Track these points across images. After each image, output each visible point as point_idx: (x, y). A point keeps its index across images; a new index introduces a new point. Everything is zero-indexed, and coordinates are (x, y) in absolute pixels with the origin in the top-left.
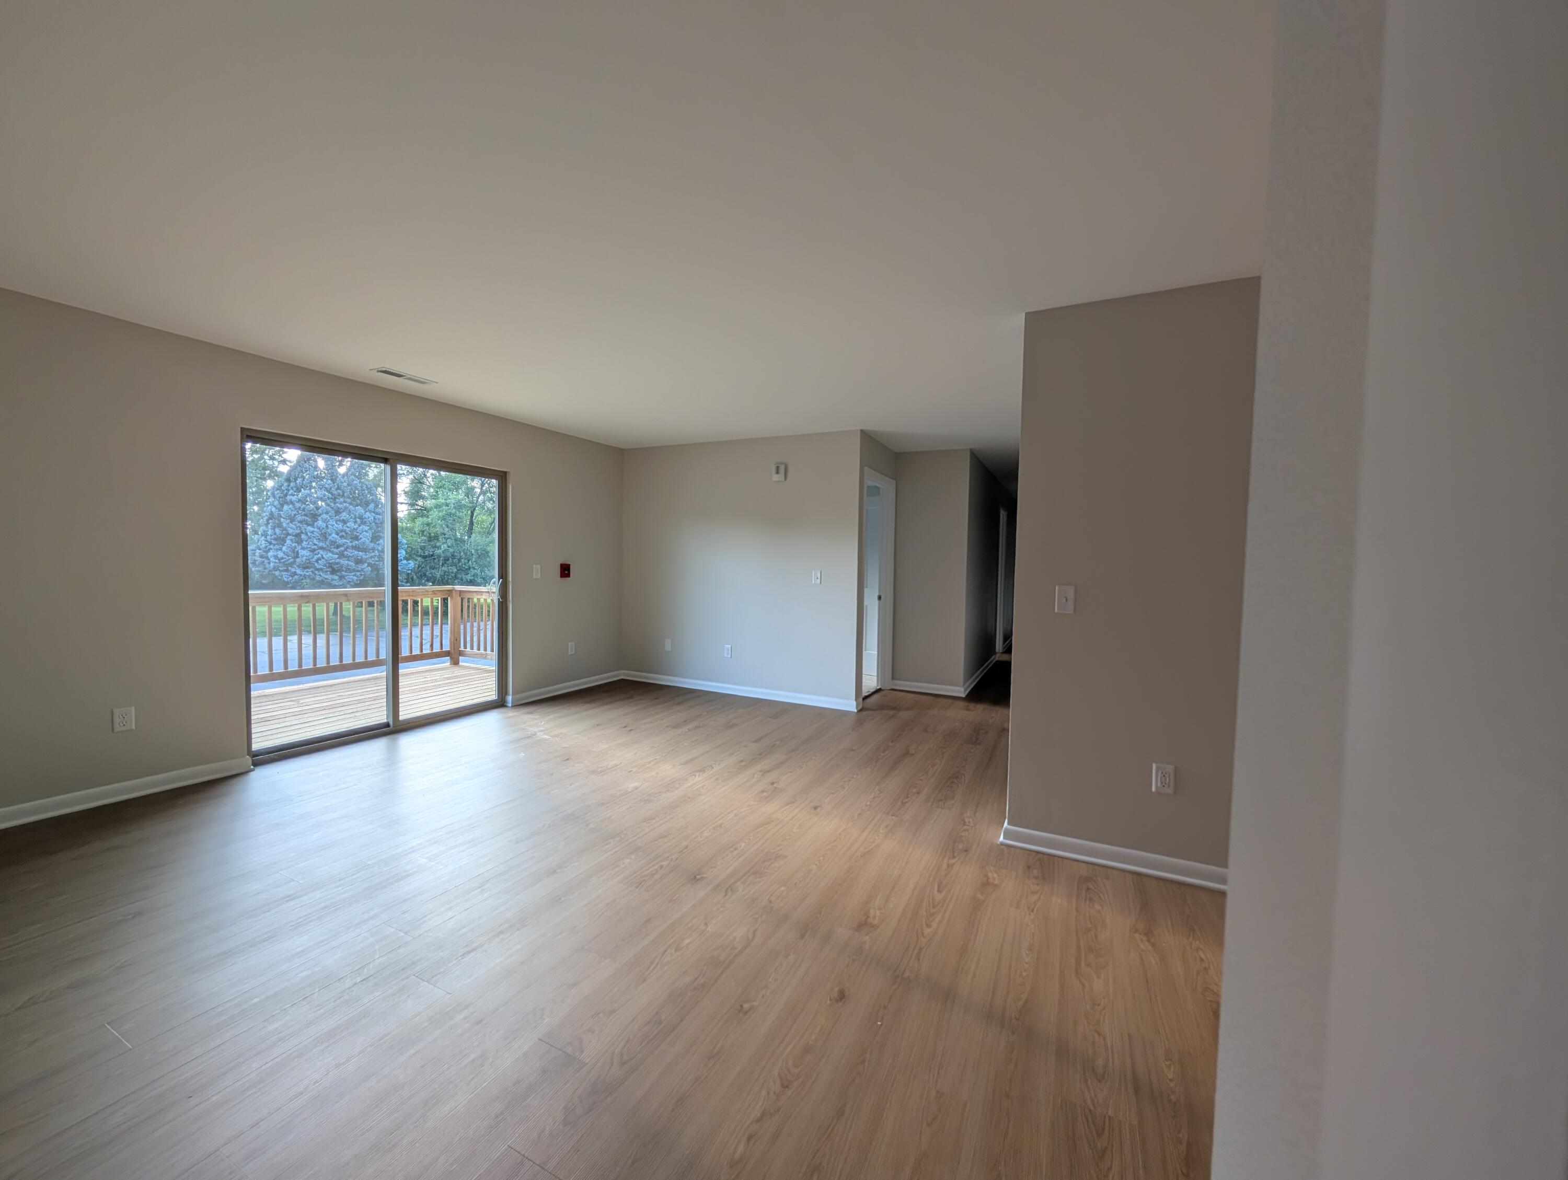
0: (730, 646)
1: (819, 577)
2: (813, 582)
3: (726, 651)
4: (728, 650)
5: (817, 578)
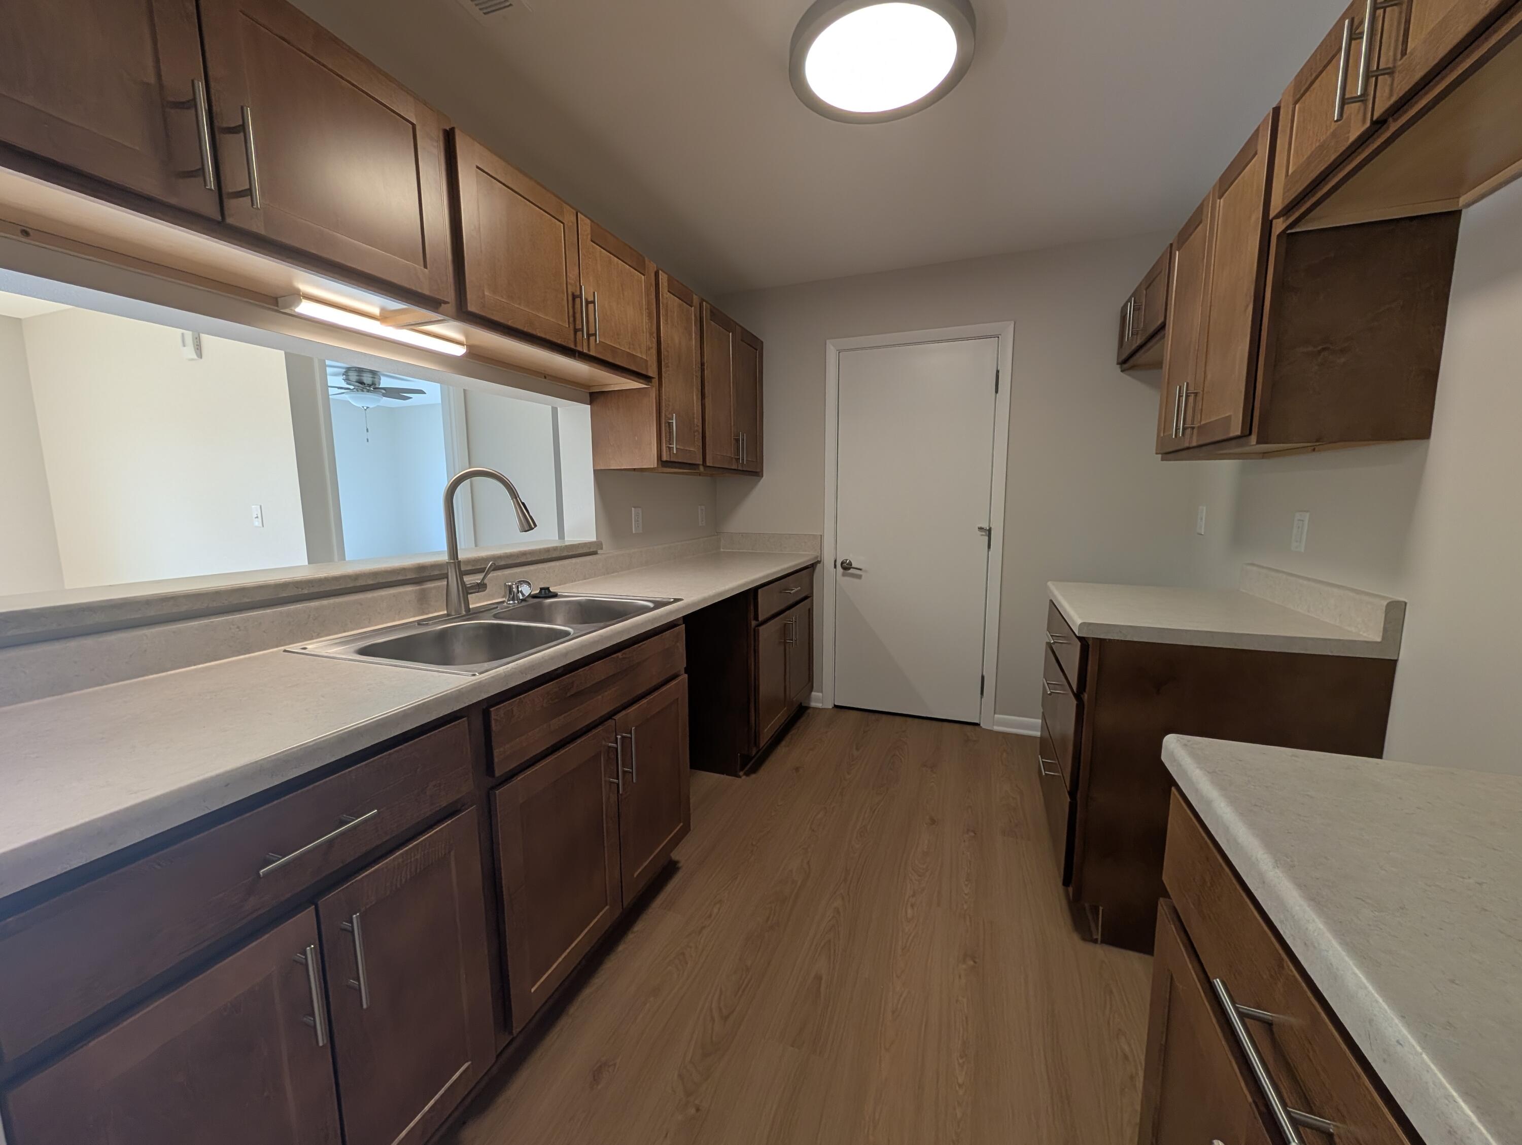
1: (259, 515)
2: (254, 524)
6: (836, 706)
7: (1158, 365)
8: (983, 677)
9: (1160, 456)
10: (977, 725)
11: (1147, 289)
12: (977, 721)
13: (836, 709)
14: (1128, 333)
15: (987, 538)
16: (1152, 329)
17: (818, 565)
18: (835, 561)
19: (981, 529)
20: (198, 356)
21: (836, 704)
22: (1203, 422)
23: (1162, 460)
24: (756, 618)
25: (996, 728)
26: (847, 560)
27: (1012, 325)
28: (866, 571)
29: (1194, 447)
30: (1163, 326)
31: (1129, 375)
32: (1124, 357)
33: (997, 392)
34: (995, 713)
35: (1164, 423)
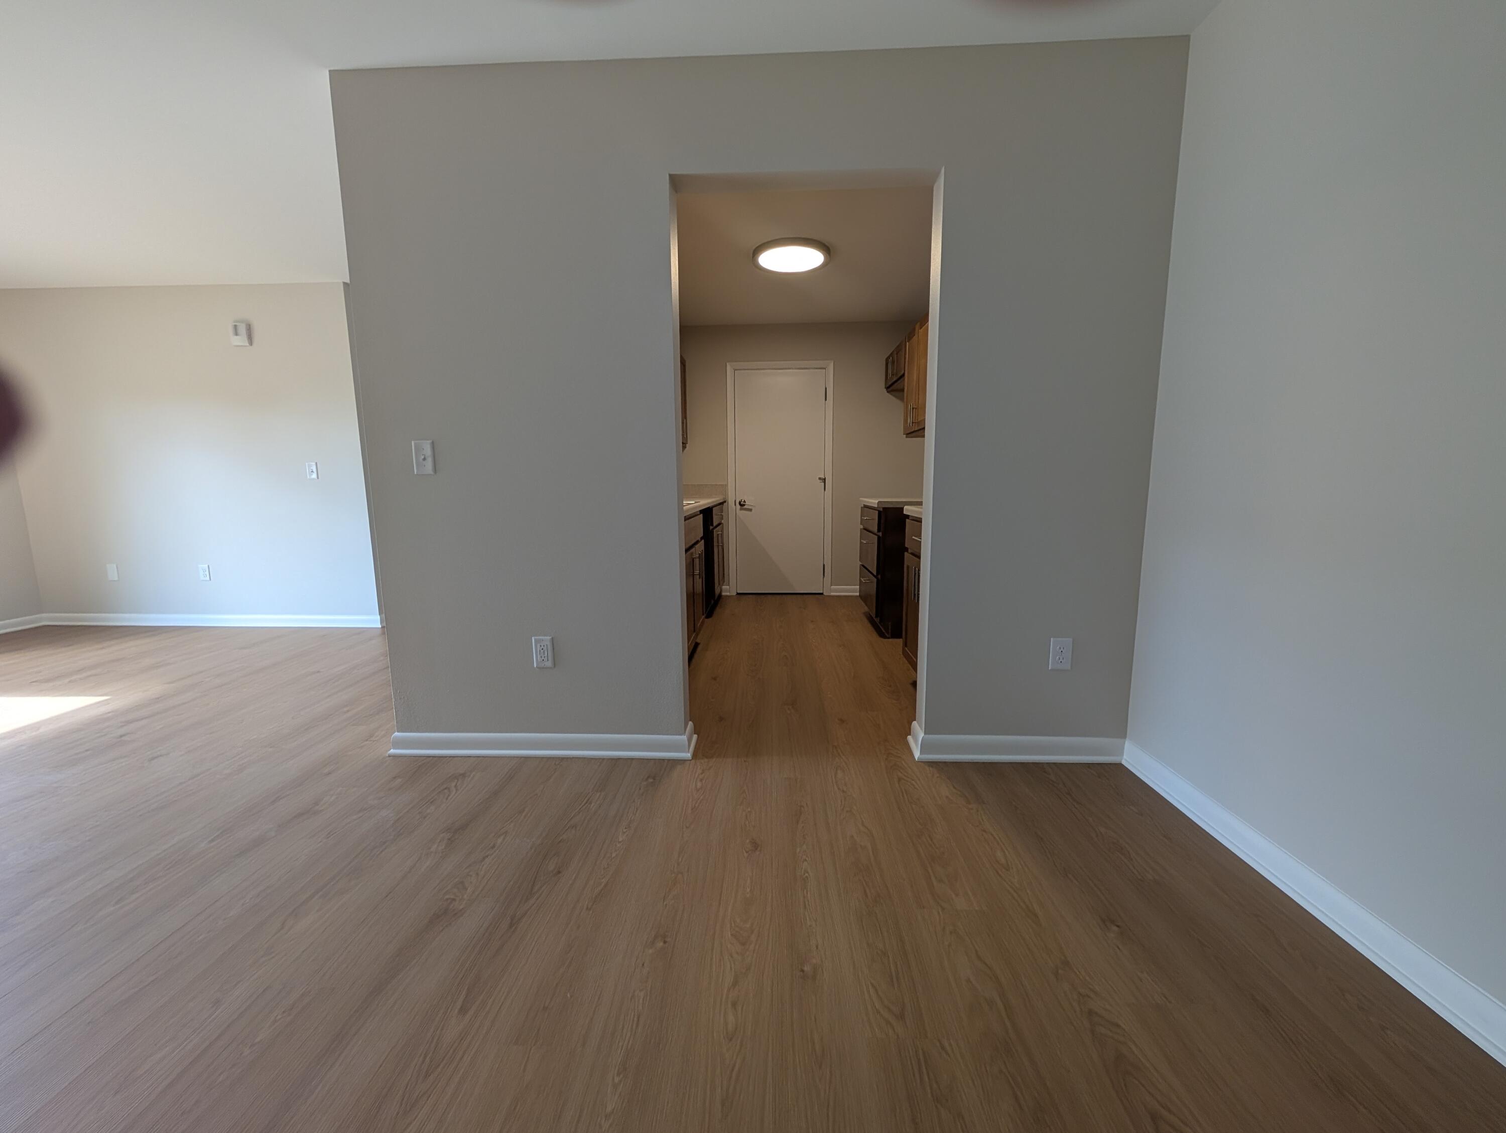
0: (207, 566)
1: (315, 470)
2: (308, 477)
3: (201, 573)
4: (204, 571)
5: (312, 472)
6: (738, 594)
7: (903, 390)
8: (824, 565)
9: (905, 435)
10: (822, 594)
11: (897, 354)
12: (821, 592)
13: (738, 596)
14: (890, 375)
15: (823, 484)
16: (900, 375)
17: (725, 504)
18: (735, 501)
19: (820, 479)
20: (249, 343)
21: (738, 592)
22: (919, 420)
23: (907, 437)
24: (712, 525)
25: (833, 594)
26: (742, 500)
27: (833, 363)
28: (754, 506)
29: (917, 431)
30: (903, 375)
31: (891, 394)
32: (888, 386)
33: (826, 400)
34: (831, 585)
35: (906, 421)
